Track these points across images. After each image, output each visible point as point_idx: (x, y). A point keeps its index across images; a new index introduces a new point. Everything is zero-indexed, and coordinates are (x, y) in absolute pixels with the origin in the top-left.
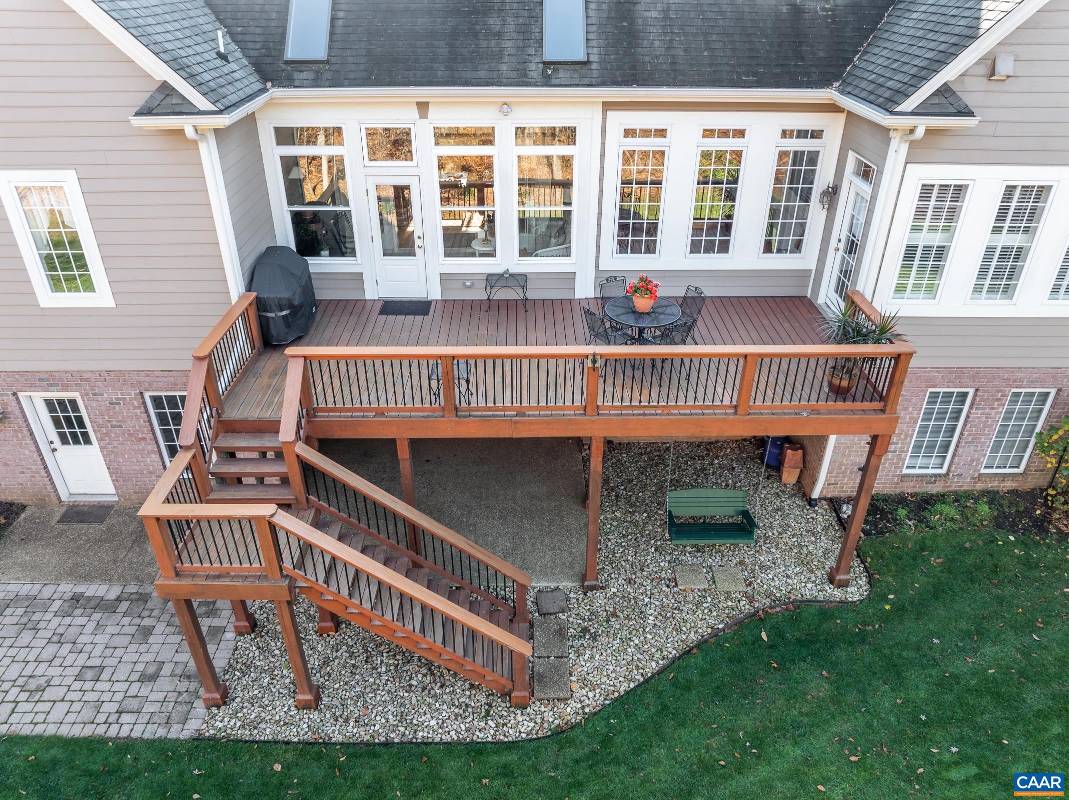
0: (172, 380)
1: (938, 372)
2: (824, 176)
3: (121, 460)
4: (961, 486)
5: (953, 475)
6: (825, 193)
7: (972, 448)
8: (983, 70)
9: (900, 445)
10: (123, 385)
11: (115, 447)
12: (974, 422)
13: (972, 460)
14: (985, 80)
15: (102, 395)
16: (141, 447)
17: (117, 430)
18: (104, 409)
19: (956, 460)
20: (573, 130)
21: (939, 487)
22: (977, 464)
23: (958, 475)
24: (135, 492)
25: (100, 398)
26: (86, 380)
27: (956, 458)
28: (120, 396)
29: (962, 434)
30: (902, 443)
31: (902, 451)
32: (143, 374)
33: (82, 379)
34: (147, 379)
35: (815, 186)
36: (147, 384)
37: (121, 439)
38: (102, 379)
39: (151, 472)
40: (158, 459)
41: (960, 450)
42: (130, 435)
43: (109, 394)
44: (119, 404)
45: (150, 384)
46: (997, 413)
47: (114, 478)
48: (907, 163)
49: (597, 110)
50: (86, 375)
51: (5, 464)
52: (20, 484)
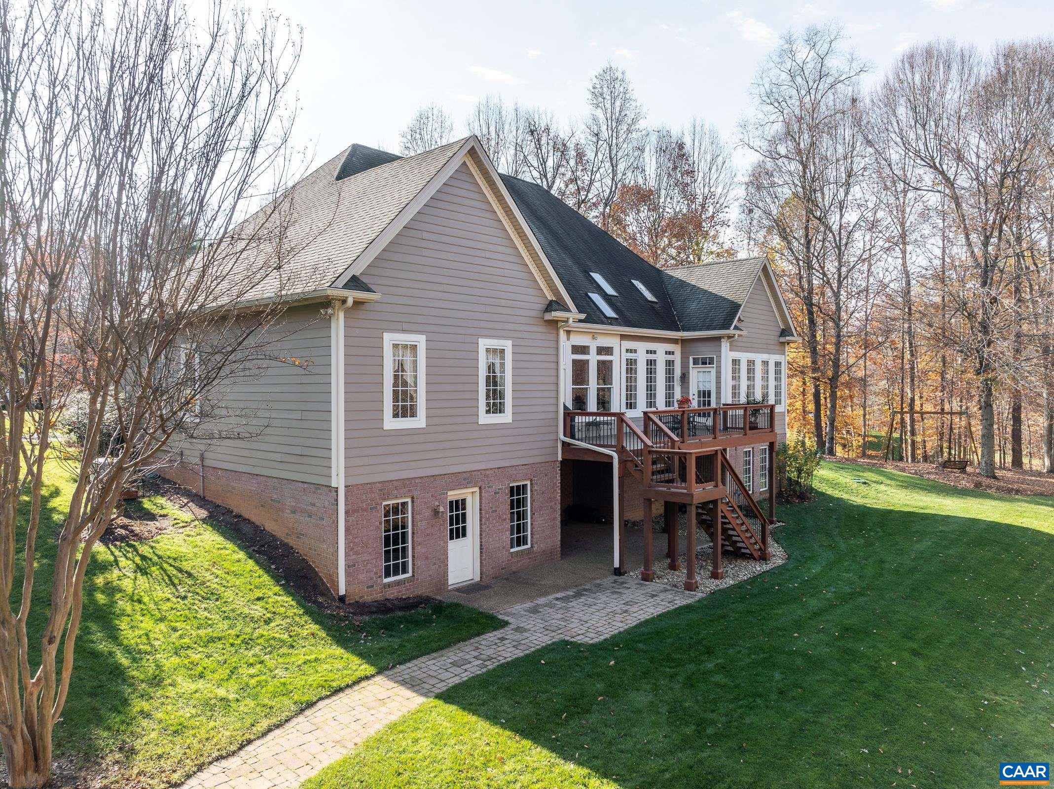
2: (678, 370)
3: (491, 540)
10: (504, 478)
11: (490, 529)
15: (492, 487)
20: (612, 348)
25: (490, 490)
26: (487, 476)
28: (500, 487)
32: (513, 469)
34: (515, 472)
35: (675, 375)
36: (514, 476)
38: (495, 474)
39: (504, 548)
40: (509, 535)
43: (496, 486)
45: (516, 476)
48: (729, 351)
49: (618, 339)
50: (488, 472)
51: (427, 558)
52: (430, 576)
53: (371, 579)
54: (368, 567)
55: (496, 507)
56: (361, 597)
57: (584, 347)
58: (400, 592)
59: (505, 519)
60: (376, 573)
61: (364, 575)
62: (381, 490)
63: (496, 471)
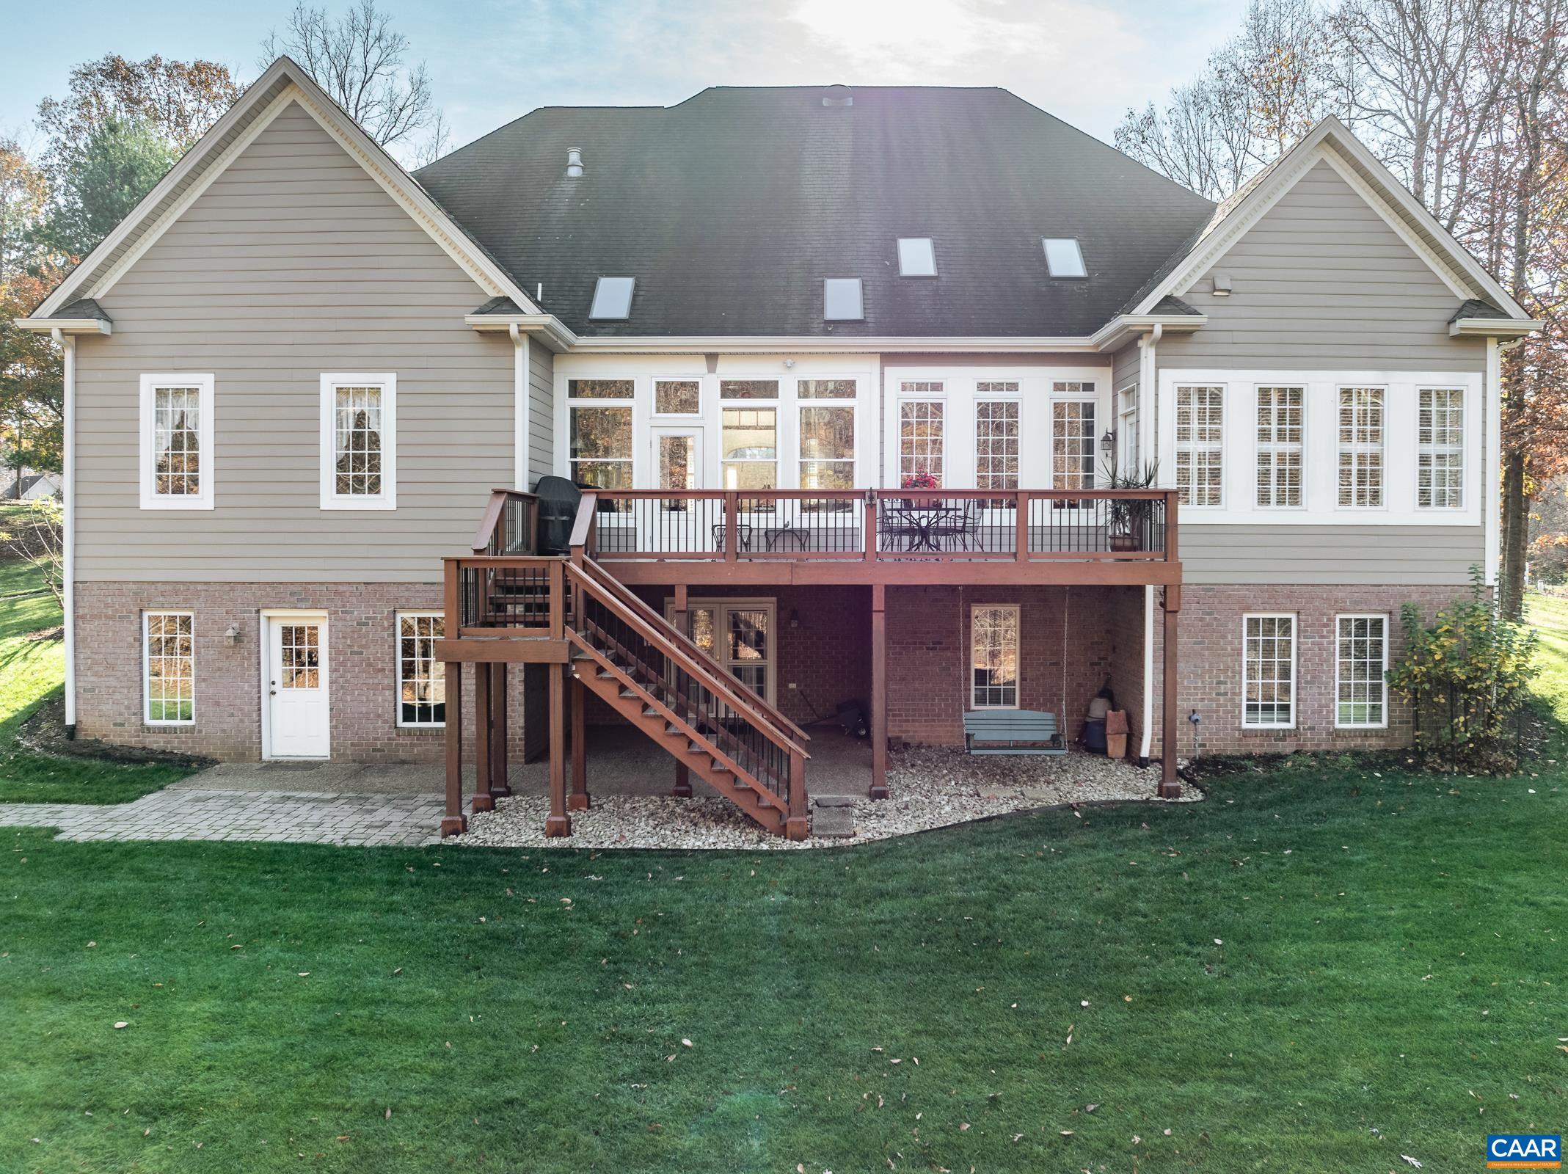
0: (432, 594)
1: (1247, 590)
2: (1102, 424)
3: (349, 698)
4: (1318, 745)
5: (1304, 729)
6: (1106, 439)
7: (1315, 690)
8: (1206, 288)
9: (1229, 686)
10: (379, 600)
11: (346, 681)
12: (1307, 654)
13: (1321, 706)
14: (1210, 295)
15: (352, 612)
16: (376, 681)
17: (356, 658)
18: (349, 630)
19: (1301, 707)
20: (853, 383)
21: (1291, 745)
22: (1328, 712)
23: (1310, 728)
24: (352, 745)
25: (348, 617)
26: (341, 594)
27: (1301, 703)
28: (371, 614)
29: (1298, 672)
30: (1232, 683)
31: (1234, 694)
32: (402, 588)
33: (337, 593)
34: (406, 594)
35: (1095, 438)
36: (404, 600)
37: (357, 670)
38: (358, 593)
39: (379, 716)
40: (391, 698)
41: (1302, 693)
42: (369, 665)
43: (361, 613)
44: (368, 624)
45: (408, 600)
46: (1329, 643)
47: (334, 723)
48: (1157, 368)
49: (875, 365)
50: (341, 588)
51: (217, 704)
52: (224, 731)
53: (121, 714)
54: (117, 696)
55: (362, 646)
56: (105, 736)
57: (766, 384)
58: (169, 742)
59: (383, 670)
60: (128, 708)
61: (109, 707)
62: (136, 594)
63: (362, 587)
